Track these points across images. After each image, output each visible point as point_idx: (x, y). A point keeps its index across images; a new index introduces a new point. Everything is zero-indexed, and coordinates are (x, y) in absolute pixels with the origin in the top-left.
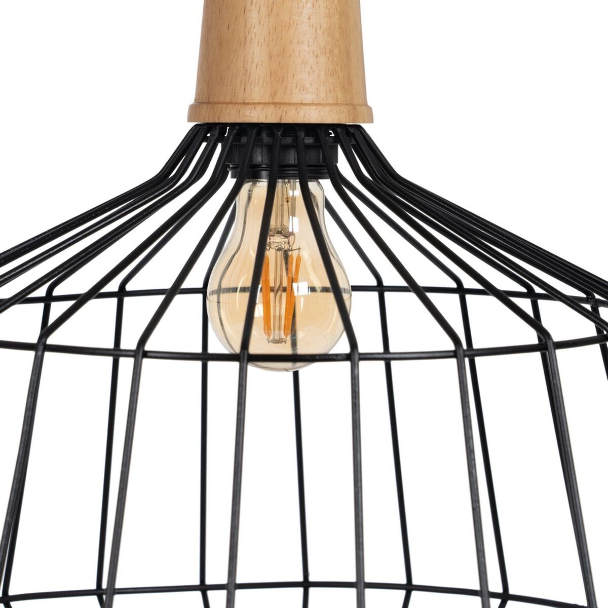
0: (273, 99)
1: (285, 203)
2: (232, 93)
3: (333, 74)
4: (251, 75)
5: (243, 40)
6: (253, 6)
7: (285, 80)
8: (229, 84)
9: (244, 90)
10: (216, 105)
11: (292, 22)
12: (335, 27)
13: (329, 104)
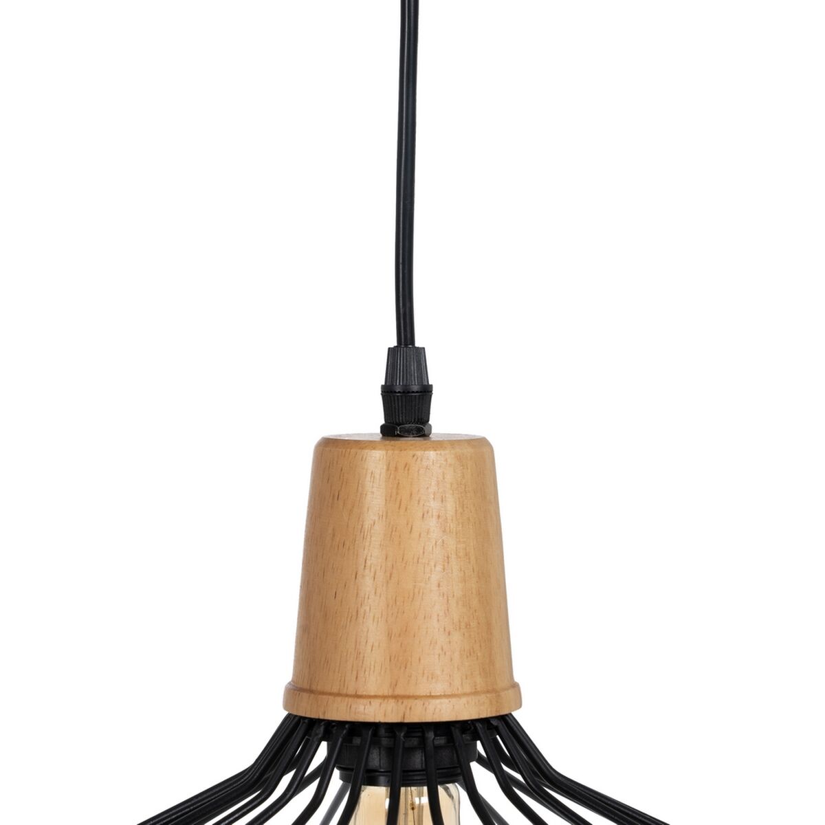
0: (394, 691)
1: (410, 812)
2: (340, 681)
3: (470, 654)
4: (365, 659)
5: (354, 614)
6: (367, 571)
7: (409, 665)
8: (337, 670)
9: (357, 678)
10: (320, 696)
11: (416, 590)
12: (472, 593)
13: (465, 694)
